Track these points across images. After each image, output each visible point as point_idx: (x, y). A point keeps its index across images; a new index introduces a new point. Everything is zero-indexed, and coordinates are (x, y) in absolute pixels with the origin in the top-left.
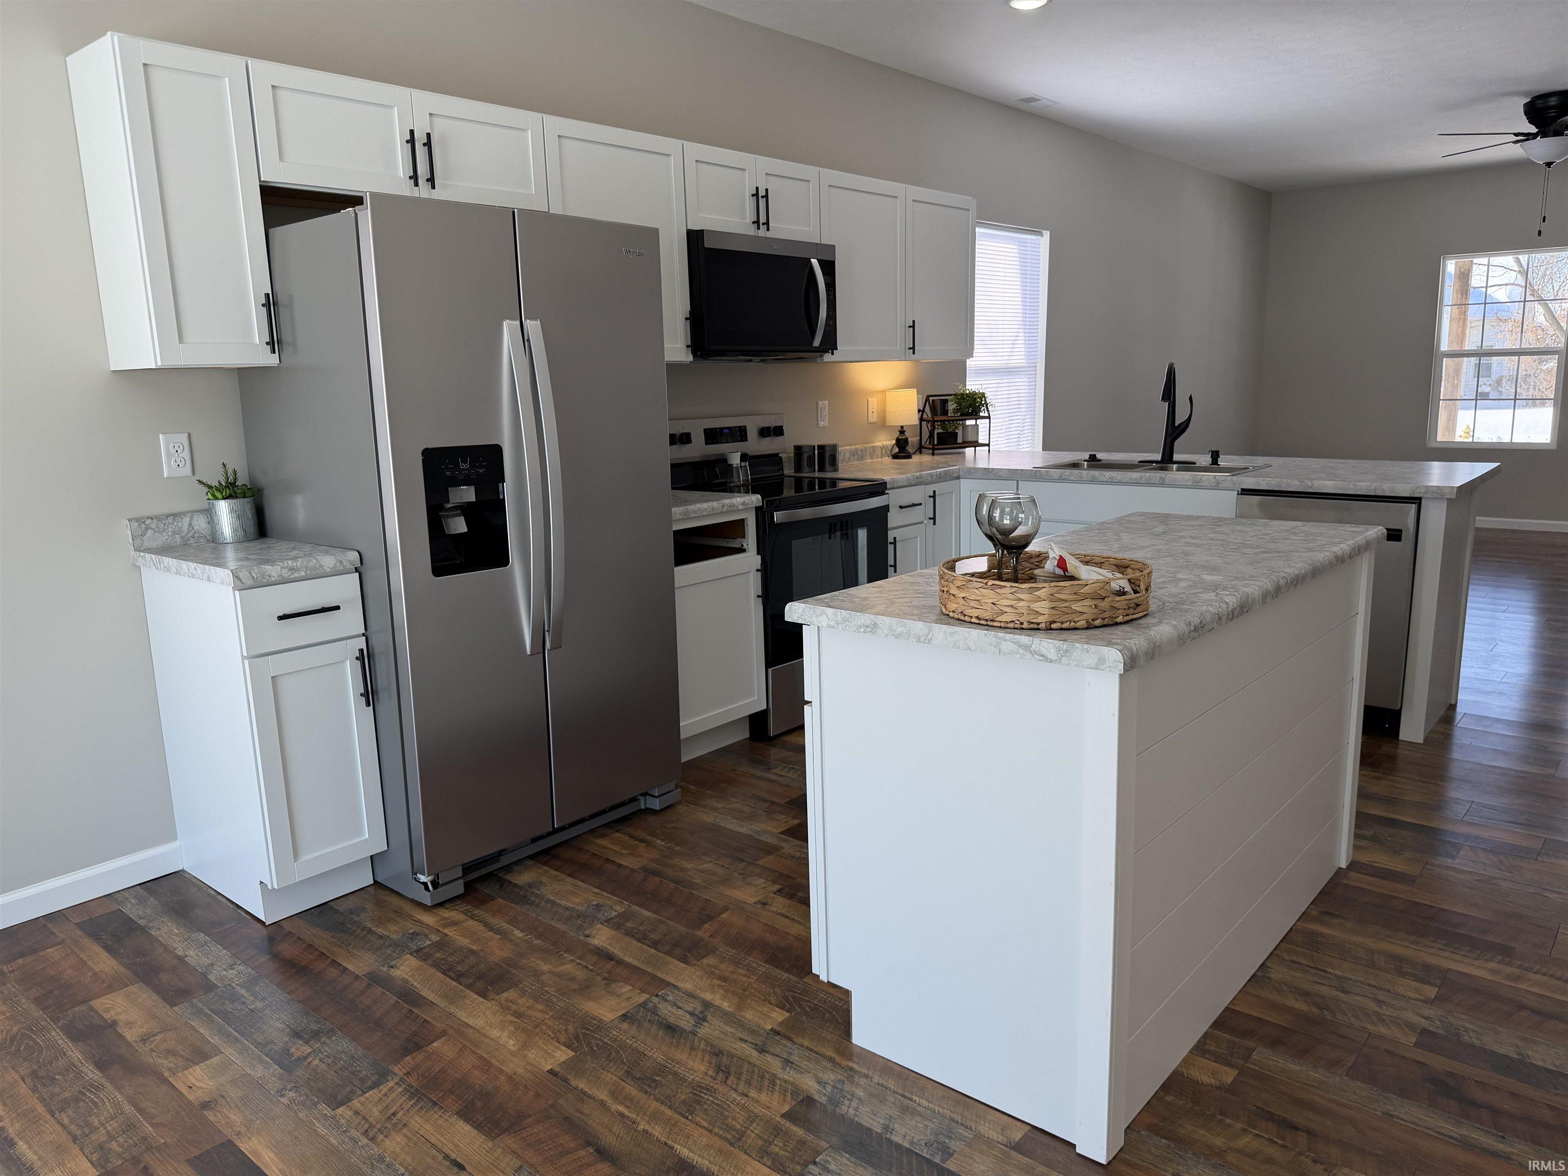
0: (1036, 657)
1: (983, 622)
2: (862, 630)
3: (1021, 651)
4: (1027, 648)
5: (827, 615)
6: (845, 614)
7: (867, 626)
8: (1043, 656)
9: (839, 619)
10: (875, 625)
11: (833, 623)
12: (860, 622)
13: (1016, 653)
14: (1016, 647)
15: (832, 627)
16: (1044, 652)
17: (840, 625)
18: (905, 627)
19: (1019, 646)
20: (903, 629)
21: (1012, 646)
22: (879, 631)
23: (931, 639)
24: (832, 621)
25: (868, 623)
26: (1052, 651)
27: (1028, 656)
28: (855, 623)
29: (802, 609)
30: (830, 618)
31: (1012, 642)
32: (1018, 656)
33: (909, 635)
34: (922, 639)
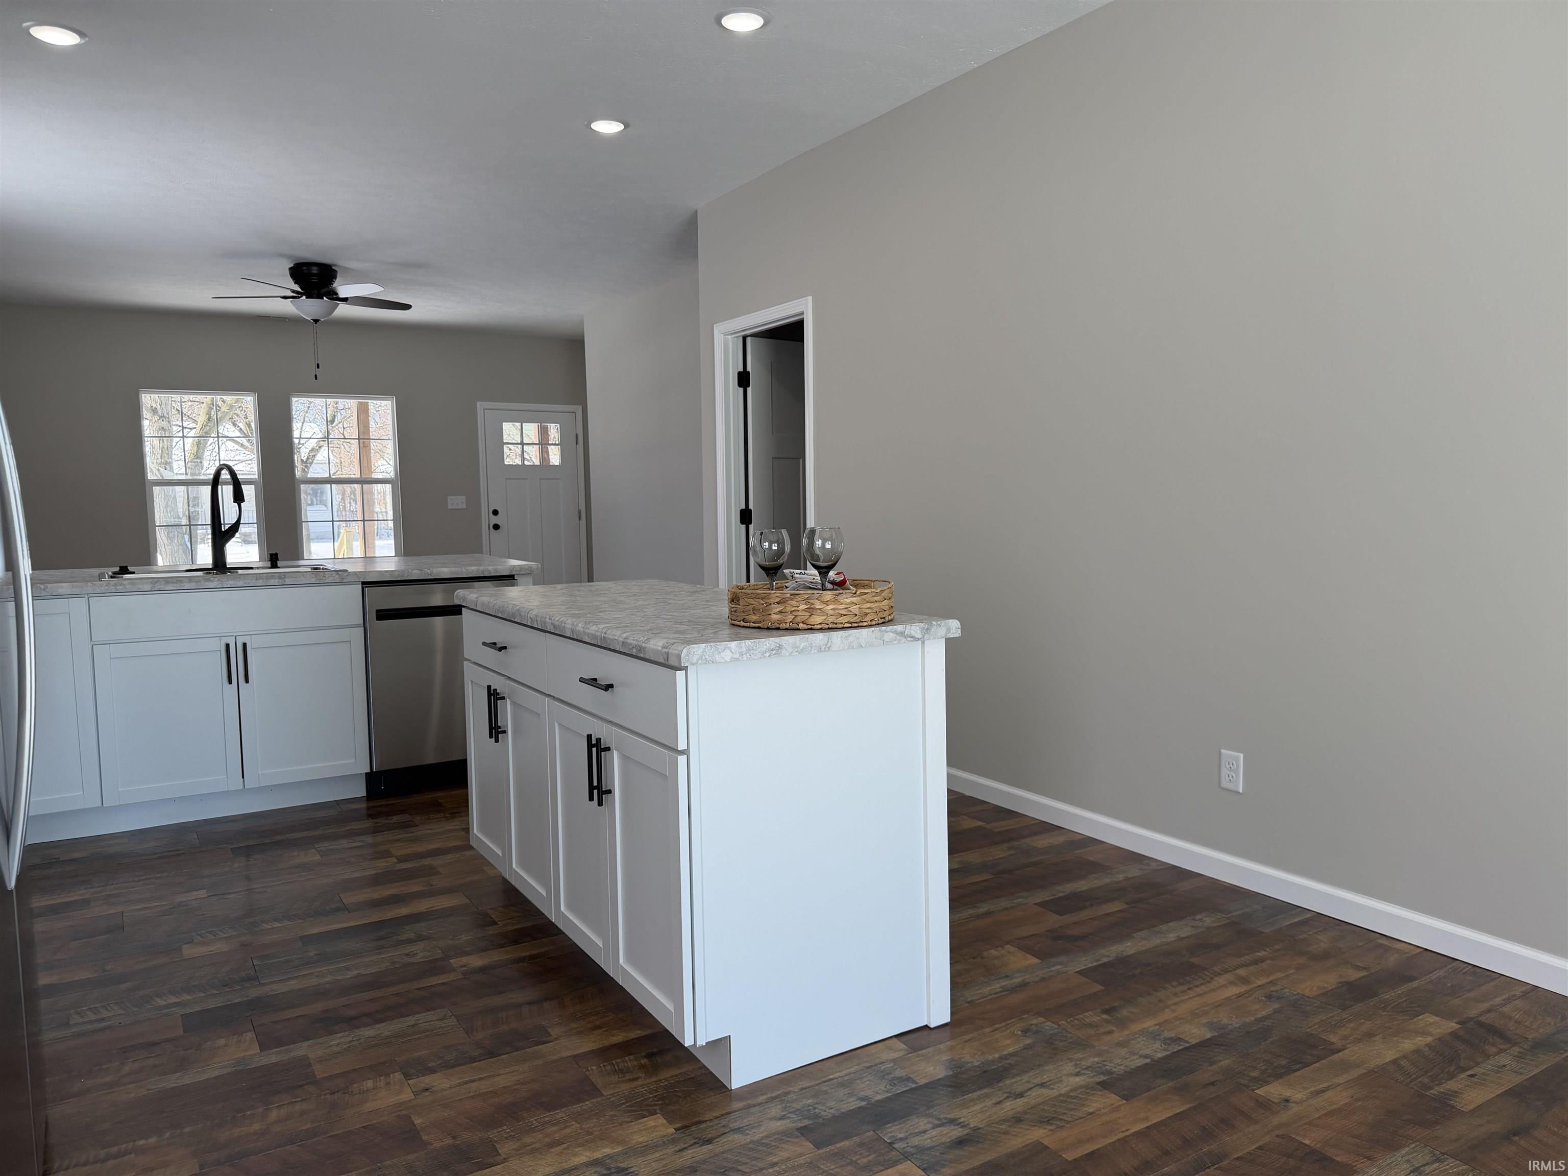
0: (909, 639)
1: (856, 625)
2: (767, 654)
3: (898, 637)
4: (902, 634)
5: (730, 649)
6: (750, 643)
7: (772, 650)
8: (912, 637)
9: (744, 650)
10: (780, 647)
11: (737, 656)
12: (765, 647)
13: (895, 640)
14: (895, 635)
15: (737, 659)
16: (913, 633)
17: (745, 656)
18: (808, 641)
19: (896, 634)
20: (806, 643)
21: (892, 635)
22: (784, 652)
23: (830, 647)
24: (736, 653)
25: (773, 646)
26: (919, 631)
27: (904, 640)
28: (760, 649)
29: (702, 650)
30: (733, 651)
31: (892, 632)
32: (896, 642)
33: (811, 647)
34: (823, 648)
